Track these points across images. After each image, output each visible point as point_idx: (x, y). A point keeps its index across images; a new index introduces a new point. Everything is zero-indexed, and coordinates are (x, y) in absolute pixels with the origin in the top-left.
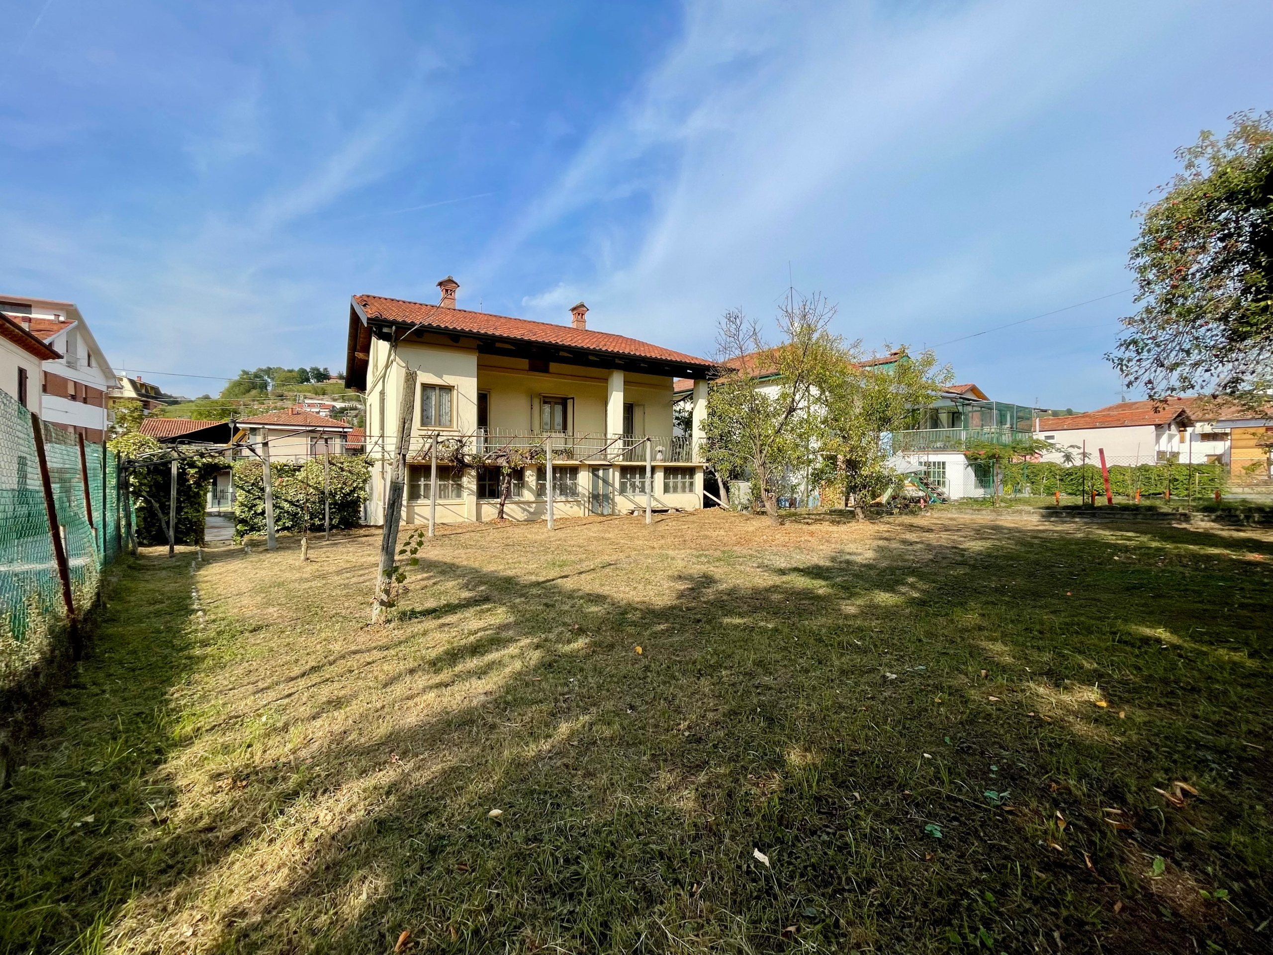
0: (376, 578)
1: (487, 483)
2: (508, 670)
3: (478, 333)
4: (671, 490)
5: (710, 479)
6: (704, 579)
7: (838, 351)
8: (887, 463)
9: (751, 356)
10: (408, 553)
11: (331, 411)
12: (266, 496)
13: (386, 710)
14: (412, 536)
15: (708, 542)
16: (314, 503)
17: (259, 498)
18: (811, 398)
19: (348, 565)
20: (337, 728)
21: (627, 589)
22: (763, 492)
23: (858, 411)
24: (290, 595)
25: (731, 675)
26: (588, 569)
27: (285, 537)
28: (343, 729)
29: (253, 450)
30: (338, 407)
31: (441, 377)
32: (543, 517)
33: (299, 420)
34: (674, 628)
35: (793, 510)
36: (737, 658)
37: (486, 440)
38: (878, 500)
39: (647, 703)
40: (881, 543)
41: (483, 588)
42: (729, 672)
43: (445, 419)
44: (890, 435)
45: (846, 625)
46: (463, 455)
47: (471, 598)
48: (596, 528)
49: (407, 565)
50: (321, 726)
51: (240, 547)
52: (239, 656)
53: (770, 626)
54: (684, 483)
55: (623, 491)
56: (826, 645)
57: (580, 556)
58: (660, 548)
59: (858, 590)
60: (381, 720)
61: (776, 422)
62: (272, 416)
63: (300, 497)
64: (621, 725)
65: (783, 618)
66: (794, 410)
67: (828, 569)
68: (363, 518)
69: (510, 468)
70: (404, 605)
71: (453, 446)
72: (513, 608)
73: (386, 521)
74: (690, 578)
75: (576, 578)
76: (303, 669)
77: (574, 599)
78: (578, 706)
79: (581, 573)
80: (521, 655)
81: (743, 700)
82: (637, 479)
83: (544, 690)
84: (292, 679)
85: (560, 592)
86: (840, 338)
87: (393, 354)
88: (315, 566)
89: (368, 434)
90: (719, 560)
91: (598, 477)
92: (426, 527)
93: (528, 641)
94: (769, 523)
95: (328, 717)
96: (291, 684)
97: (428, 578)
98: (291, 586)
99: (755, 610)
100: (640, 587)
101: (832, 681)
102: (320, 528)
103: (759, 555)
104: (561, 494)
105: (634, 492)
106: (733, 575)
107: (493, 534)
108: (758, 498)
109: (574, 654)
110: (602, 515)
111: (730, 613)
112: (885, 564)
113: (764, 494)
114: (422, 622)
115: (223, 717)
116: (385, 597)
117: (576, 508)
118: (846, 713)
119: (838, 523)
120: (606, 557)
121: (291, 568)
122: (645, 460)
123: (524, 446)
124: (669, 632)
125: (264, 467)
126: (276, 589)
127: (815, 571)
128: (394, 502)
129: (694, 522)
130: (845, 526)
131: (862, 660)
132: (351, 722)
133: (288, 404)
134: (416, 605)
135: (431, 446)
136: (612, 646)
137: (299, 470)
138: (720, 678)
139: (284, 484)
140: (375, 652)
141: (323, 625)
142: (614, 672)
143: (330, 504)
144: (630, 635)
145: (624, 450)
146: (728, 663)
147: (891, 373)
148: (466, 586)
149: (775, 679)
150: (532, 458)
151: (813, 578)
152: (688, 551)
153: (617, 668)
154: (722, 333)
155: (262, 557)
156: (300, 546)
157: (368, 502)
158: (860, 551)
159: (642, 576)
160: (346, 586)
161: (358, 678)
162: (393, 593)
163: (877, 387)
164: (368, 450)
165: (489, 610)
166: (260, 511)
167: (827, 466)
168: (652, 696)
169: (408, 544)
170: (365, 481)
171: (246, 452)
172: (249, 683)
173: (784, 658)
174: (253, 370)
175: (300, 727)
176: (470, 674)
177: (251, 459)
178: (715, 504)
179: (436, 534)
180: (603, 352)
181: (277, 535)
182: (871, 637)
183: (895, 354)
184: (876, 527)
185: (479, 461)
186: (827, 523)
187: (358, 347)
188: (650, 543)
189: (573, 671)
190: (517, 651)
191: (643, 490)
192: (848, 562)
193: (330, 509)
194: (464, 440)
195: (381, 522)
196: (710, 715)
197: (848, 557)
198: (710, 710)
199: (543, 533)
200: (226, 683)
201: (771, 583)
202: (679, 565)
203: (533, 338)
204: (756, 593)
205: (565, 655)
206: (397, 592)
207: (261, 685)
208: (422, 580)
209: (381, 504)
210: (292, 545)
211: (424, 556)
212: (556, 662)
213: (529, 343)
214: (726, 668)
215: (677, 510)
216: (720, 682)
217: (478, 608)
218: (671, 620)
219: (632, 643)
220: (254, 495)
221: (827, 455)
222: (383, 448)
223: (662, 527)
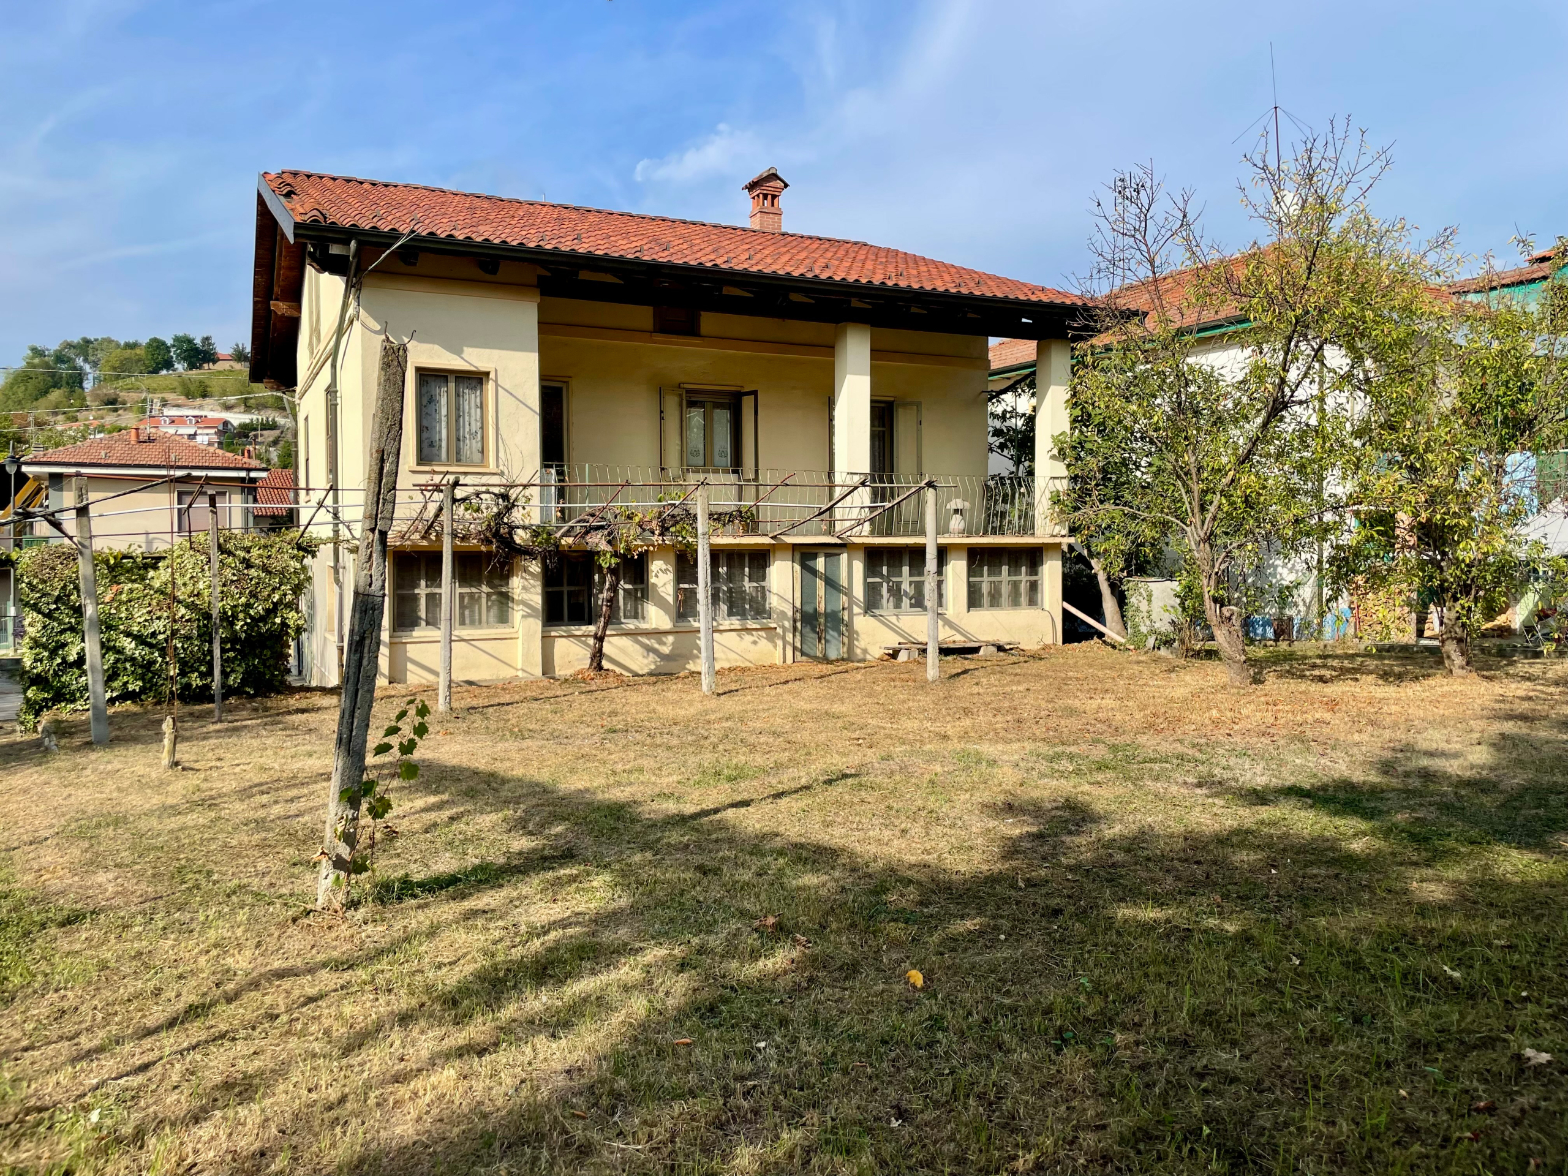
0: (325, 805)
1: (565, 589)
2: (617, 1018)
3: (539, 251)
4: (986, 600)
5: (1079, 573)
6: (1067, 814)
7: (1396, 259)
8: (1524, 531)
9: (1177, 278)
10: (396, 752)
11: (219, 433)
12: (86, 625)
13: (348, 1105)
14: (402, 715)
15: (1074, 723)
16: (188, 638)
17: (72, 629)
18: (1328, 377)
19: (264, 777)
20: (247, 1143)
21: (887, 833)
22: (1208, 604)
23: (1447, 404)
24: (141, 846)
25: (1137, 1043)
26: (794, 785)
27: (128, 715)
28: (257, 1146)
29: (57, 525)
30: (236, 423)
31: (459, 352)
32: (691, 666)
33: (151, 454)
34: (997, 929)
35: (1283, 646)
36: (1150, 1002)
37: (561, 494)
38: (1500, 620)
39: (937, 1105)
40: (1509, 727)
41: (559, 829)
42: (1131, 1037)
43: (470, 447)
44: (1533, 462)
45: (1421, 930)
46: (512, 528)
47: (534, 851)
48: (811, 689)
49: (393, 776)
50: (212, 1138)
51: (35, 736)
52: (40, 978)
53: (1231, 928)
54: (1015, 585)
55: (871, 604)
56: (1373, 979)
57: (774, 757)
58: (961, 738)
59: (1451, 843)
60: (338, 1129)
61: (1239, 436)
62: (96, 445)
63: (158, 625)
64: (876, 1155)
65: (1262, 910)
66: (1285, 406)
67: (1375, 792)
68: (294, 671)
69: (615, 554)
70: (386, 868)
71: (490, 507)
72: (626, 876)
73: (345, 679)
74: (1034, 810)
75: (768, 807)
76: (170, 1011)
77: (763, 855)
78: (776, 1107)
79: (779, 795)
80: (647, 985)
81: (1166, 1105)
82: (906, 578)
83: (698, 1068)
84: (149, 1032)
85: (731, 840)
86: (1401, 226)
87: (353, 304)
88: (194, 780)
89: (302, 484)
90: (1102, 767)
91: (814, 572)
92: (431, 689)
93: (662, 952)
94: (1223, 679)
95: (225, 1118)
96: (147, 1043)
97: (439, 807)
98: (143, 825)
99: (1192, 888)
100: (917, 829)
101: (1388, 1065)
102: (203, 695)
103: (1199, 756)
104: (730, 614)
105: (898, 605)
106: (1137, 803)
107: (582, 705)
108: (1197, 617)
109: (768, 984)
110: (825, 660)
111: (1133, 894)
112: (1518, 779)
113: (1211, 610)
114: (427, 905)
115: (13, 1109)
116: (344, 851)
117: (765, 644)
118: (1424, 1144)
119: (1400, 677)
120: (836, 759)
121: (142, 784)
122: (923, 533)
123: (646, 506)
124: (985, 937)
125: (80, 560)
126: (111, 832)
127: (1341, 795)
128: (362, 639)
129: (1039, 676)
130: (1417, 687)
131: (1462, 1017)
132: (274, 1131)
133: (128, 419)
134: (413, 866)
135: (441, 509)
136: (852, 969)
137: (155, 567)
138: (1111, 1049)
139: (124, 597)
140: (324, 974)
141: (211, 912)
142: (859, 1028)
143: (223, 641)
144: (895, 944)
145: (872, 509)
146: (1129, 1015)
147: (1533, 307)
148: (521, 825)
149: (1246, 1057)
150: (664, 531)
151: (1336, 813)
152: (1029, 746)
153: (865, 1021)
154: (1105, 226)
155: (80, 759)
156: (159, 737)
157: (304, 636)
158: (1456, 747)
159: (920, 803)
160: (260, 824)
161: (288, 1032)
162: (363, 839)
163: (1495, 344)
164: (304, 519)
165: (573, 879)
166: (72, 658)
167: (1369, 539)
168: (948, 1088)
169: (393, 731)
170: (297, 590)
171: (42, 528)
172: (61, 1038)
173: (1268, 1007)
174: (52, 346)
175: (169, 1137)
176: (535, 1025)
177: (54, 542)
178: (1091, 634)
179: (455, 705)
180: (823, 283)
181: (111, 711)
182: (1487, 961)
183: (1543, 259)
184: (1497, 688)
185: (547, 540)
186: (1371, 678)
187: (276, 289)
188: (936, 727)
189: (765, 1023)
190: (637, 975)
191: (918, 602)
192: (1426, 775)
193: (223, 651)
194: (513, 493)
195: (333, 680)
196: (1089, 1139)
197: (1425, 762)
198: (1087, 1127)
199: (691, 703)
200: (16, 1034)
201: (1230, 823)
202: (1007, 778)
203: (663, 258)
204: (1194, 848)
205: (746, 986)
206: (372, 838)
207: (86, 1042)
208: (427, 809)
209: (334, 638)
210: (143, 732)
211: (429, 755)
212: (725, 1001)
213: (654, 268)
214: (1124, 1027)
215: (1000, 648)
216: (1109, 1059)
217: (550, 875)
218: (990, 909)
219: (899, 962)
220: (60, 623)
221: (1368, 513)
222: (336, 515)
223: (965, 688)
